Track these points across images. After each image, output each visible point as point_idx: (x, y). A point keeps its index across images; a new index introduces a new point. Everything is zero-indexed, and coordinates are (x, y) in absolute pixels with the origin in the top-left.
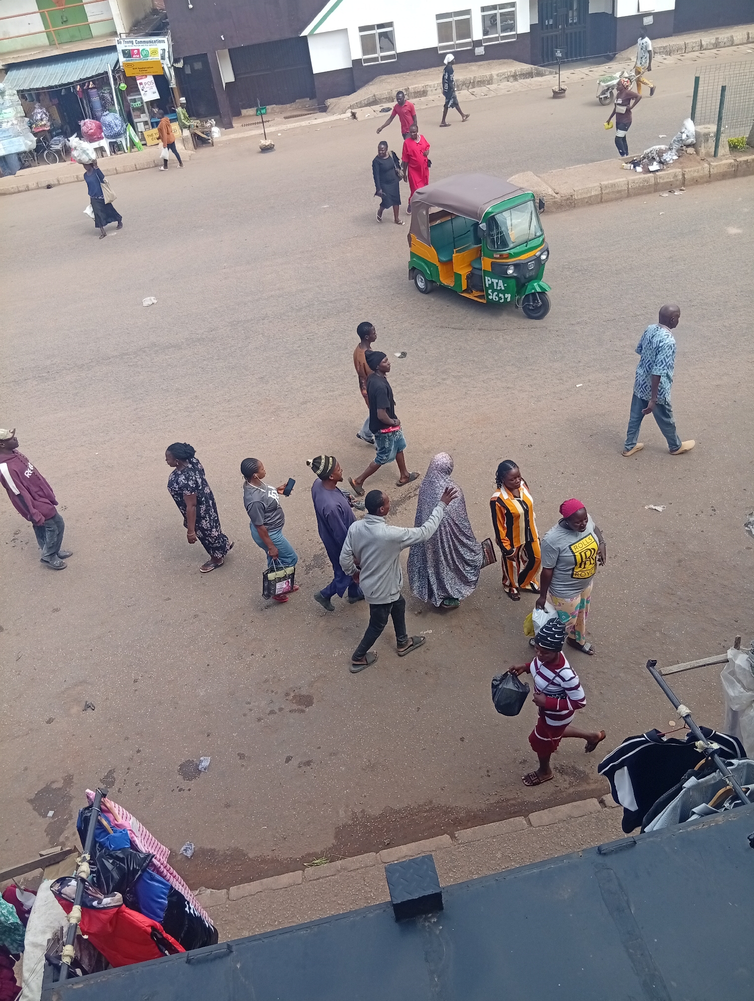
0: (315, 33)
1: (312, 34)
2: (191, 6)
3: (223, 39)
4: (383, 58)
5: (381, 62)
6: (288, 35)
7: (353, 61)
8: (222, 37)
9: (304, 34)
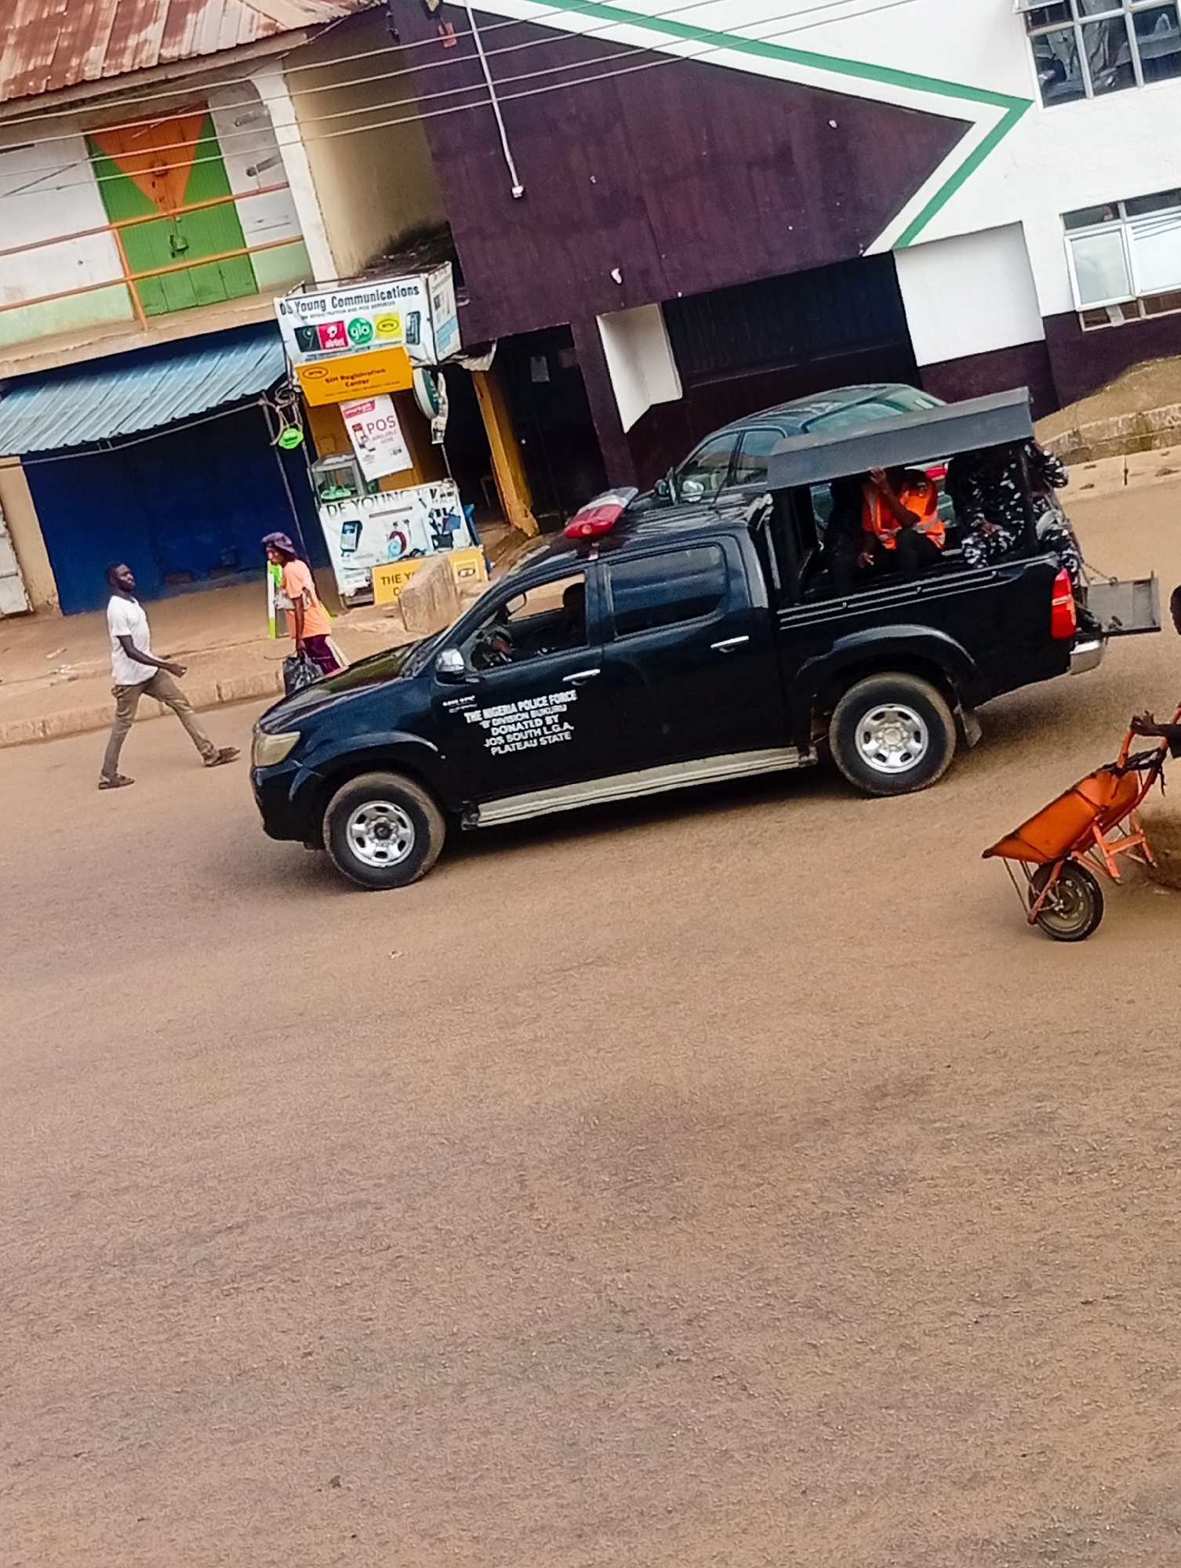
0: (913, 242)
1: (904, 245)
2: (518, 190)
3: (619, 280)
4: (1154, 304)
5: (1144, 316)
6: (824, 252)
7: (1044, 318)
8: (615, 274)
9: (878, 246)
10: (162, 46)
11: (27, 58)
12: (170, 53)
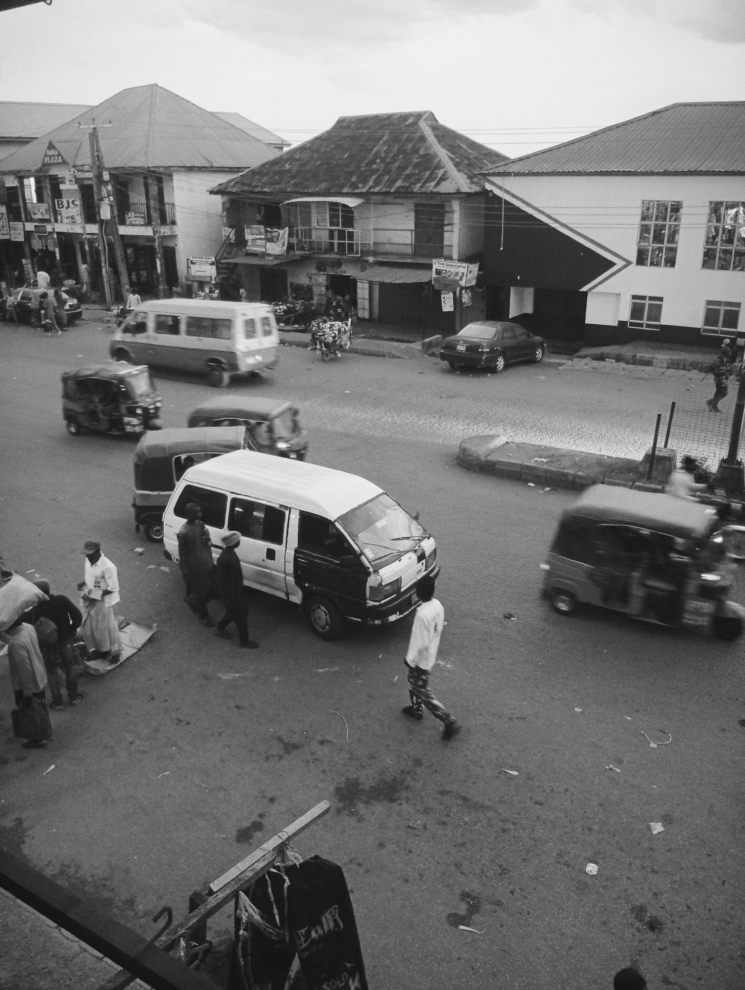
1: (591, 290)
2: (501, 249)
3: (519, 280)
4: (648, 326)
5: (644, 328)
7: (619, 321)
8: (518, 277)
9: (584, 289)
10: (434, 188)
11: (403, 182)
12: (434, 190)
